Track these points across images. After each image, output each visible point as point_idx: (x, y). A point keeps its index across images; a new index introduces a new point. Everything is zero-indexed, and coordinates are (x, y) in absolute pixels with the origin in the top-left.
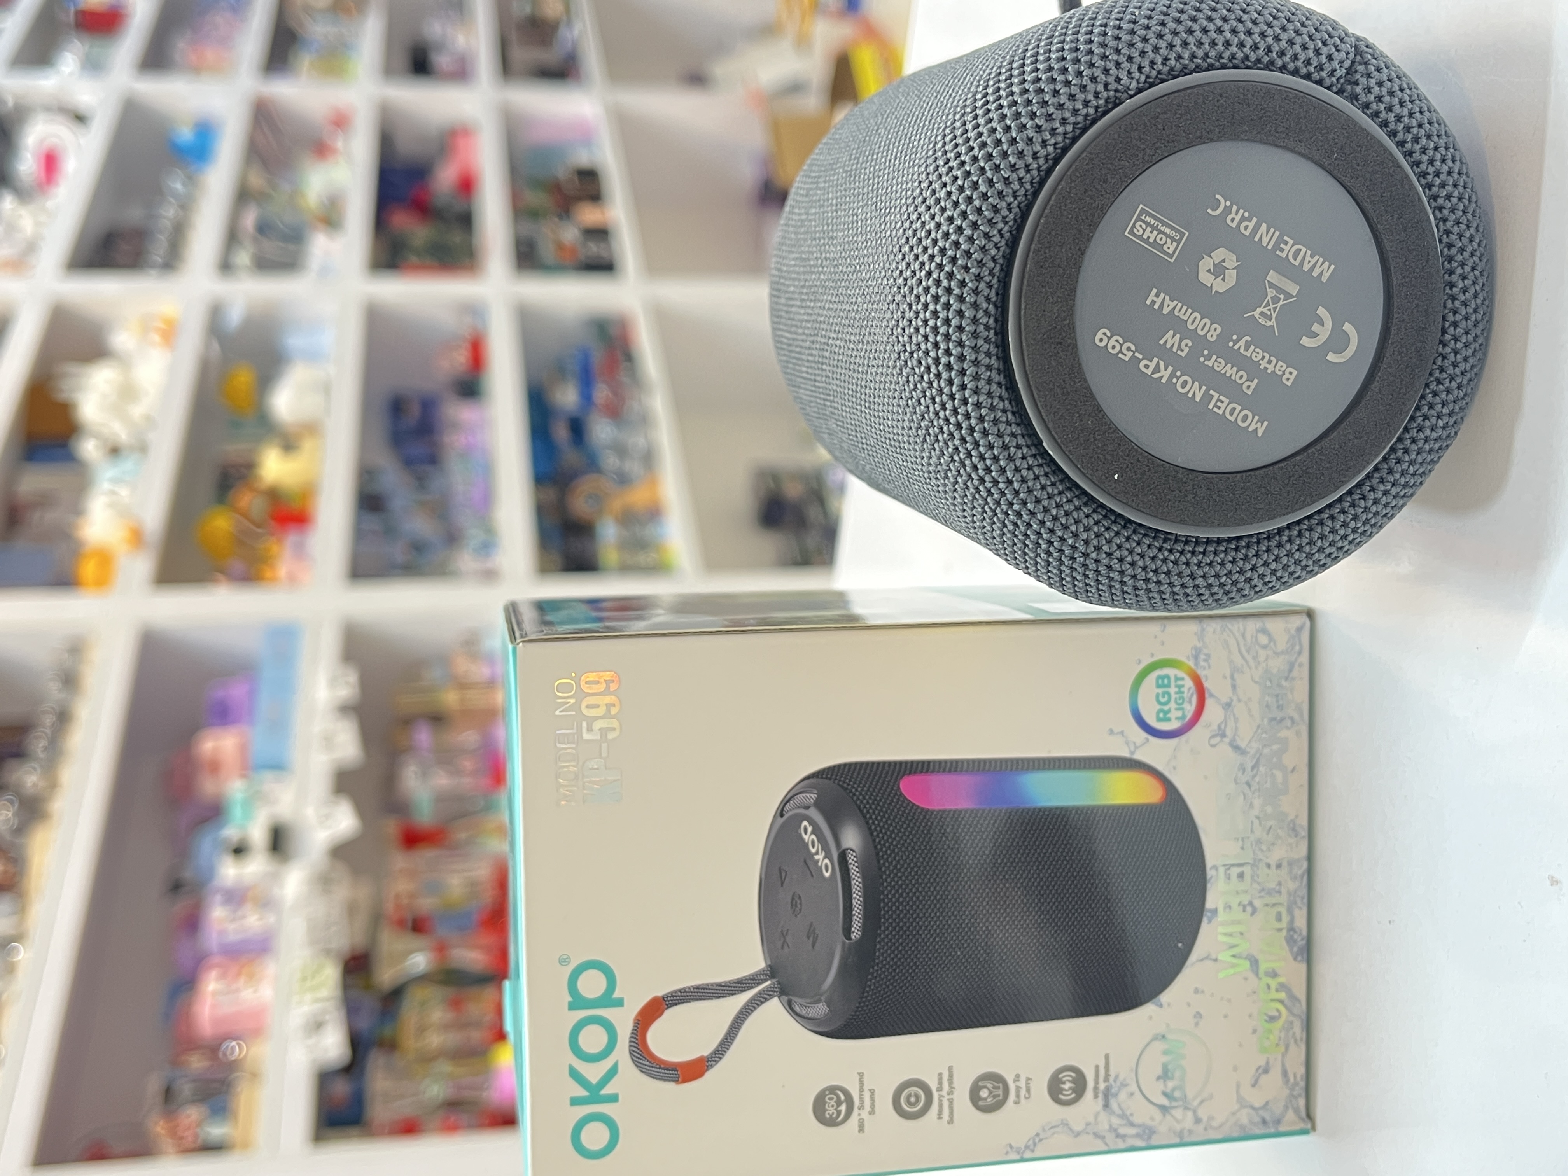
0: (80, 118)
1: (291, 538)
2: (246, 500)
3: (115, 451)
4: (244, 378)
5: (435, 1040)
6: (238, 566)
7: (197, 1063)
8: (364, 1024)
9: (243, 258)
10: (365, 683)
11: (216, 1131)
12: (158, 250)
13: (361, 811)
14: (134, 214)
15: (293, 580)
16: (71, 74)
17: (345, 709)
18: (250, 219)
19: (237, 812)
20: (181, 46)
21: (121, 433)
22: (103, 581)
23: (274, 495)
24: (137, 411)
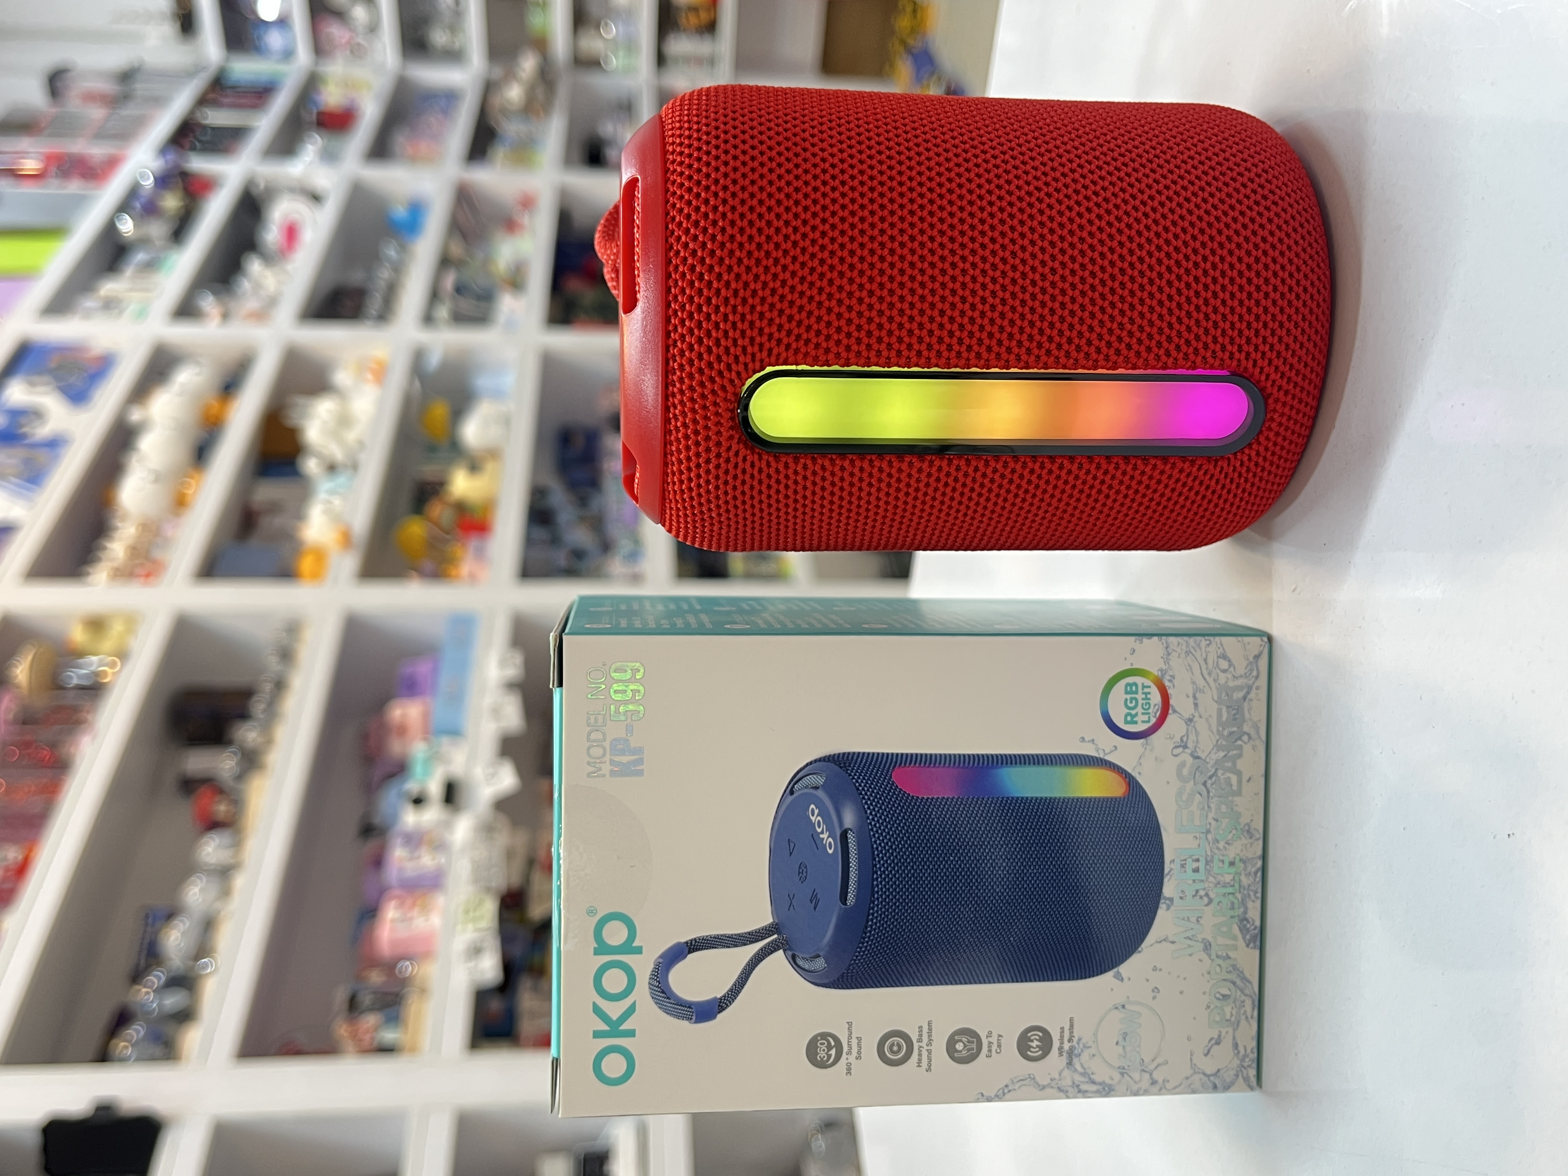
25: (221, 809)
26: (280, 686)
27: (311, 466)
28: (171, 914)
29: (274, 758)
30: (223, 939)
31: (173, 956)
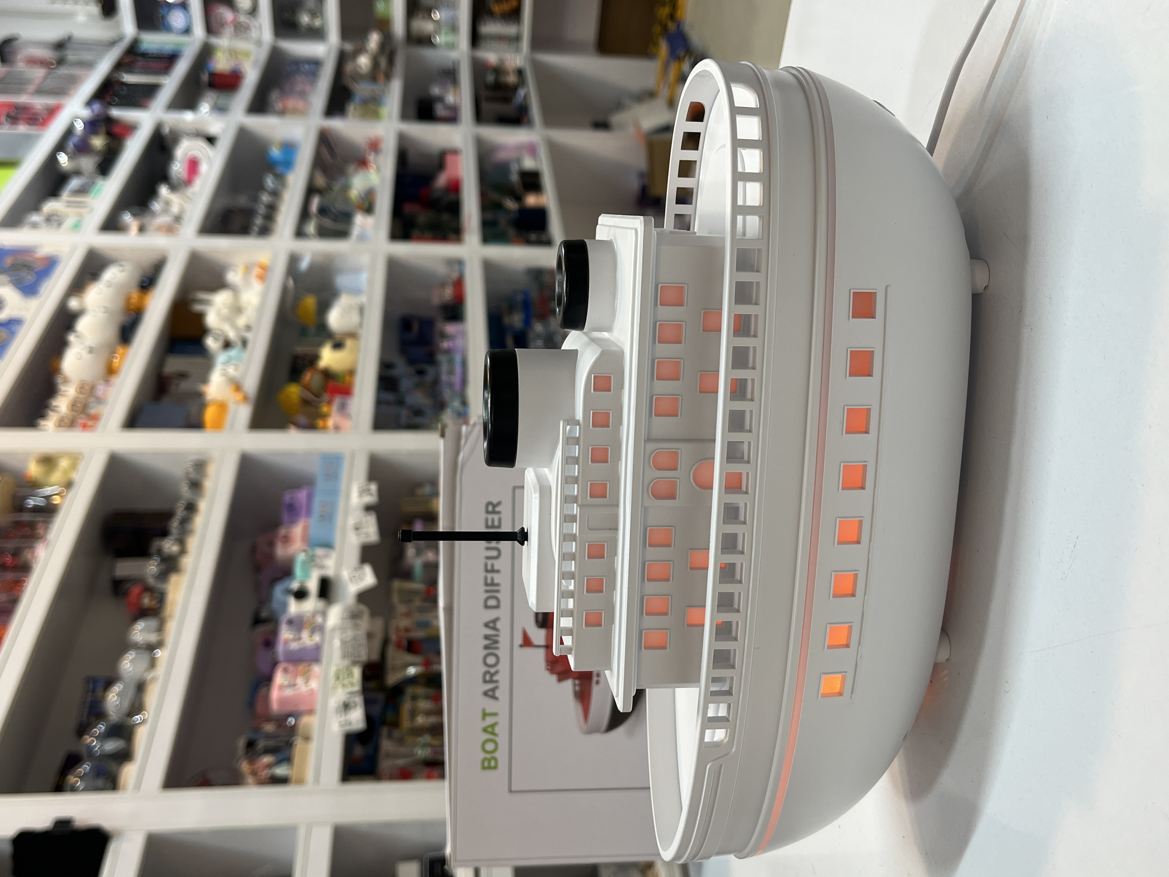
0: (211, 140)
1: (337, 400)
2: (308, 377)
3: (227, 345)
4: (310, 302)
5: (421, 720)
6: (302, 419)
7: (269, 728)
8: (377, 709)
9: (311, 228)
10: (381, 492)
11: (280, 771)
12: (259, 221)
13: (377, 572)
14: (242, 201)
15: (337, 428)
16: (207, 113)
17: (368, 508)
18: (315, 203)
19: (298, 571)
20: (274, 96)
21: (232, 335)
22: (218, 425)
23: (327, 374)
24: (242, 321)
25: (146, 601)
26: (191, 508)
27: (211, 343)
28: (109, 683)
29: (187, 562)
30: (151, 698)
31: (111, 713)
